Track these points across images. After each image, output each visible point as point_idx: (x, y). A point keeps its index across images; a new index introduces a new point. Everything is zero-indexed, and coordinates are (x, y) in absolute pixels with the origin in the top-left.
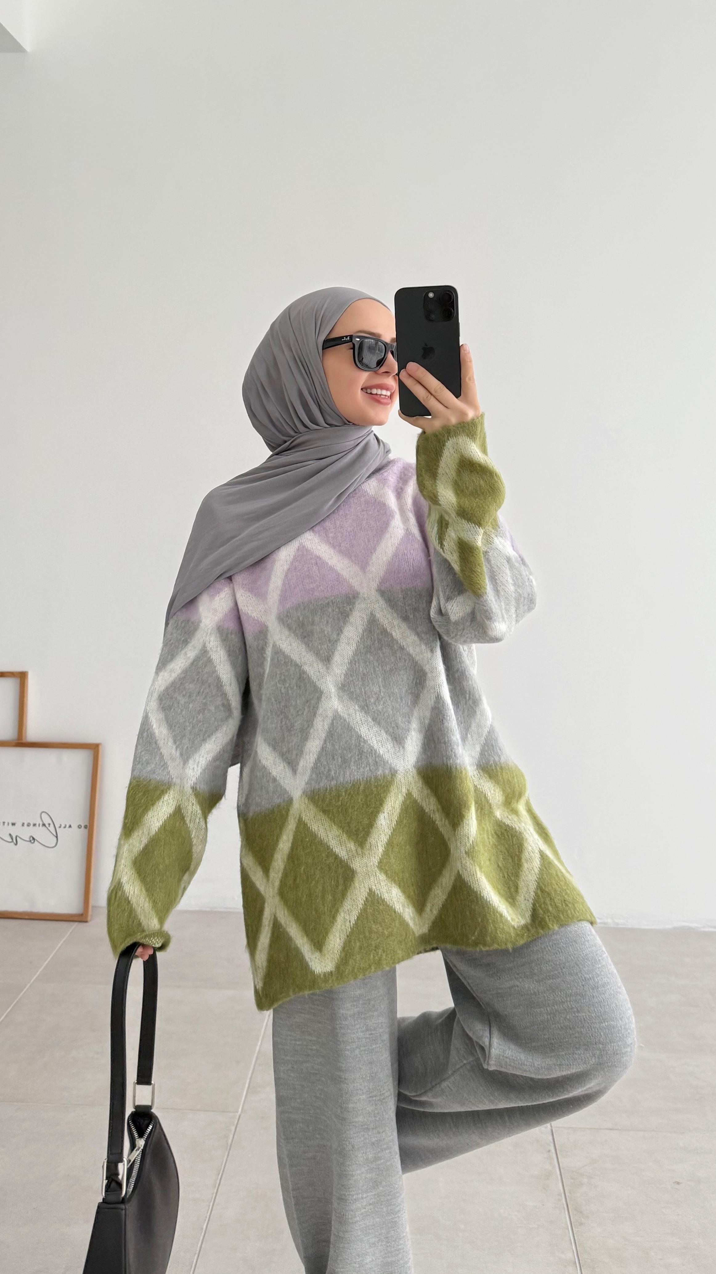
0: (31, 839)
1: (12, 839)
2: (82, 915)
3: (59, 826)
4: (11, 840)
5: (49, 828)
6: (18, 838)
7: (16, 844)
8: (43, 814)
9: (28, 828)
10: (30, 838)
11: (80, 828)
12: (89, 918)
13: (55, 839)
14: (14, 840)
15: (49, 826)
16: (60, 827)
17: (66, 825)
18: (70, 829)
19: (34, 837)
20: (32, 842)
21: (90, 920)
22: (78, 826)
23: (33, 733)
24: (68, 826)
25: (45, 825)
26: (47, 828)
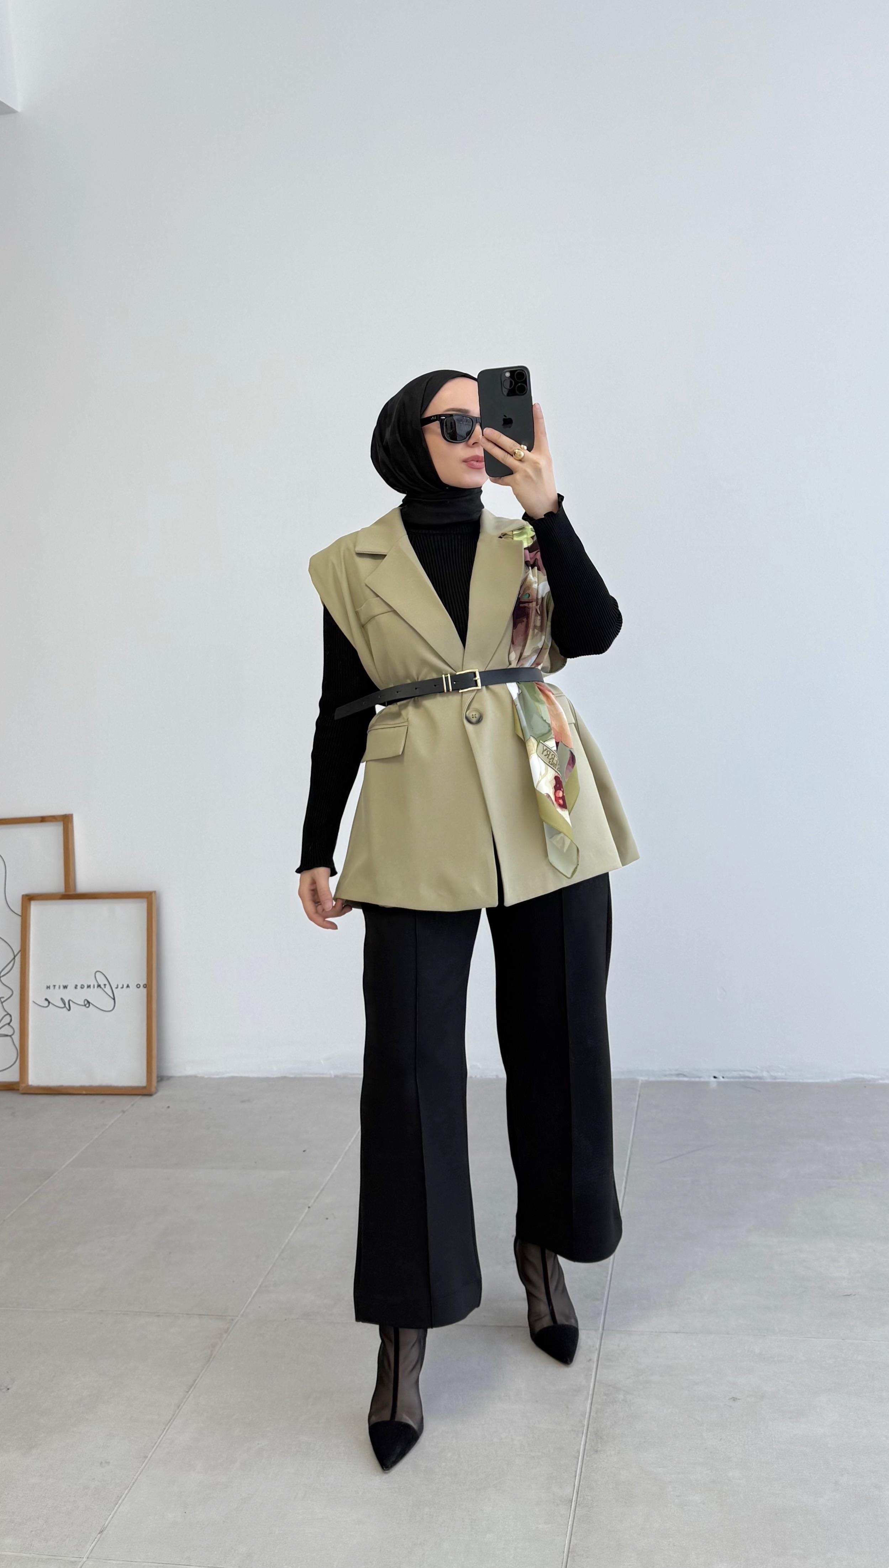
0: (86, 1002)
1: (65, 1004)
2: (144, 1088)
3: (116, 986)
4: (63, 1006)
5: (105, 990)
6: (71, 1002)
7: (69, 1010)
8: (97, 973)
9: (82, 990)
10: (84, 1003)
11: (138, 988)
12: (153, 1090)
13: (113, 1001)
14: (67, 1005)
15: (105, 987)
16: (117, 988)
17: (123, 985)
18: (128, 988)
19: (90, 1001)
20: (87, 1006)
21: (156, 1093)
22: (137, 985)
23: (83, 883)
24: (125, 986)
25: (101, 987)
26: (102, 989)
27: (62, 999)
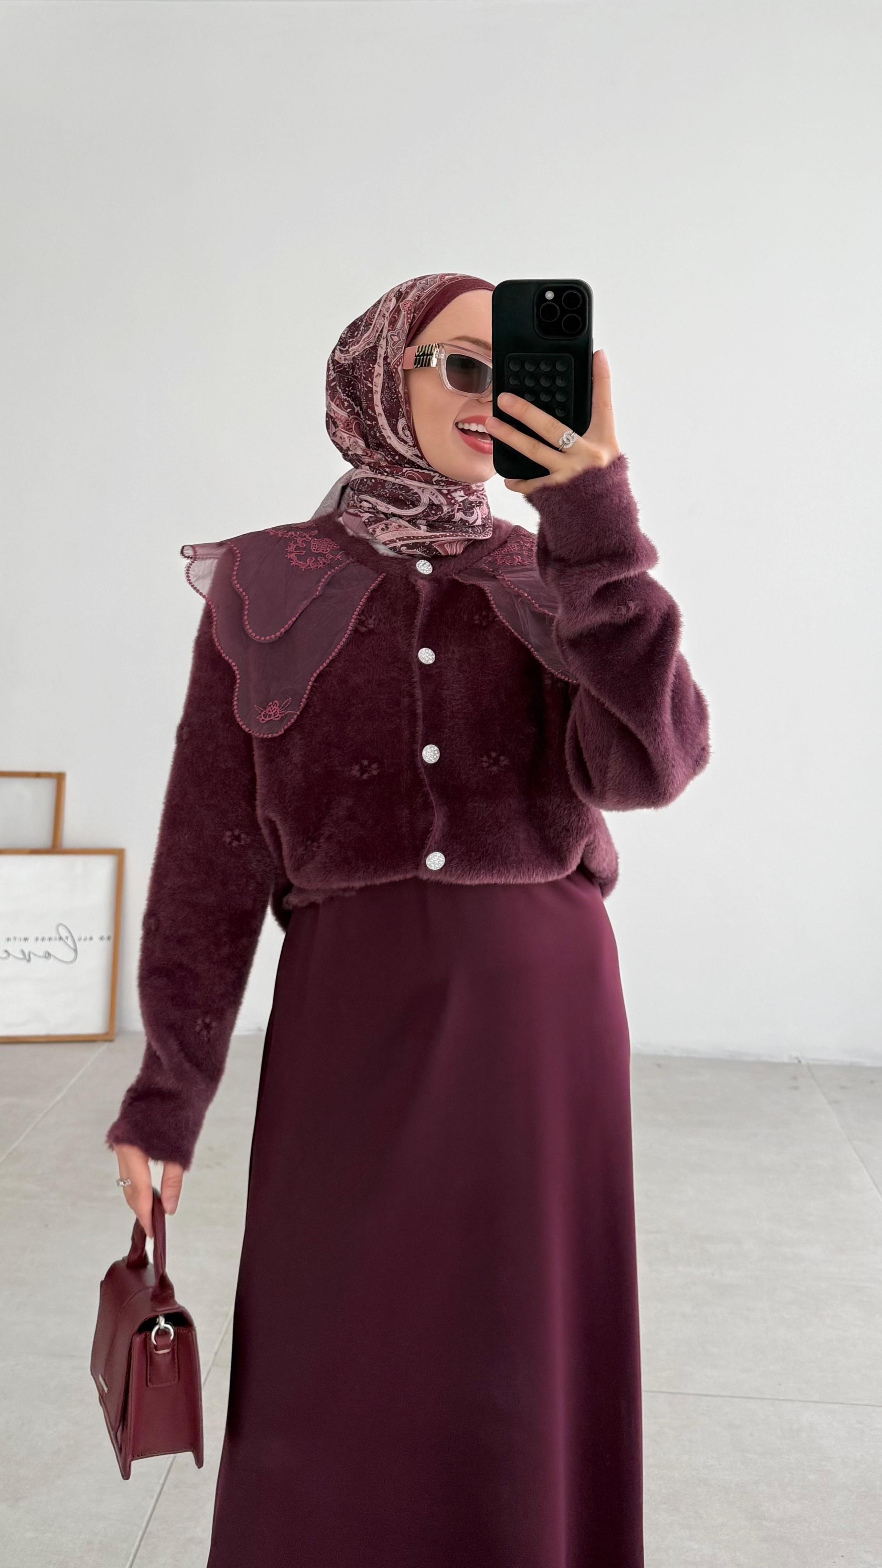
1: (24, 956)
2: (105, 1035)
6: (31, 954)
7: (29, 960)
8: (60, 926)
9: (43, 942)
10: (46, 954)
11: (104, 939)
12: (112, 1037)
13: (74, 953)
14: (27, 957)
15: (67, 940)
16: (80, 939)
18: (92, 940)
19: (51, 952)
20: (48, 957)
22: (101, 939)
24: (88, 938)
25: (62, 939)
26: (65, 941)
27: (23, 952)
